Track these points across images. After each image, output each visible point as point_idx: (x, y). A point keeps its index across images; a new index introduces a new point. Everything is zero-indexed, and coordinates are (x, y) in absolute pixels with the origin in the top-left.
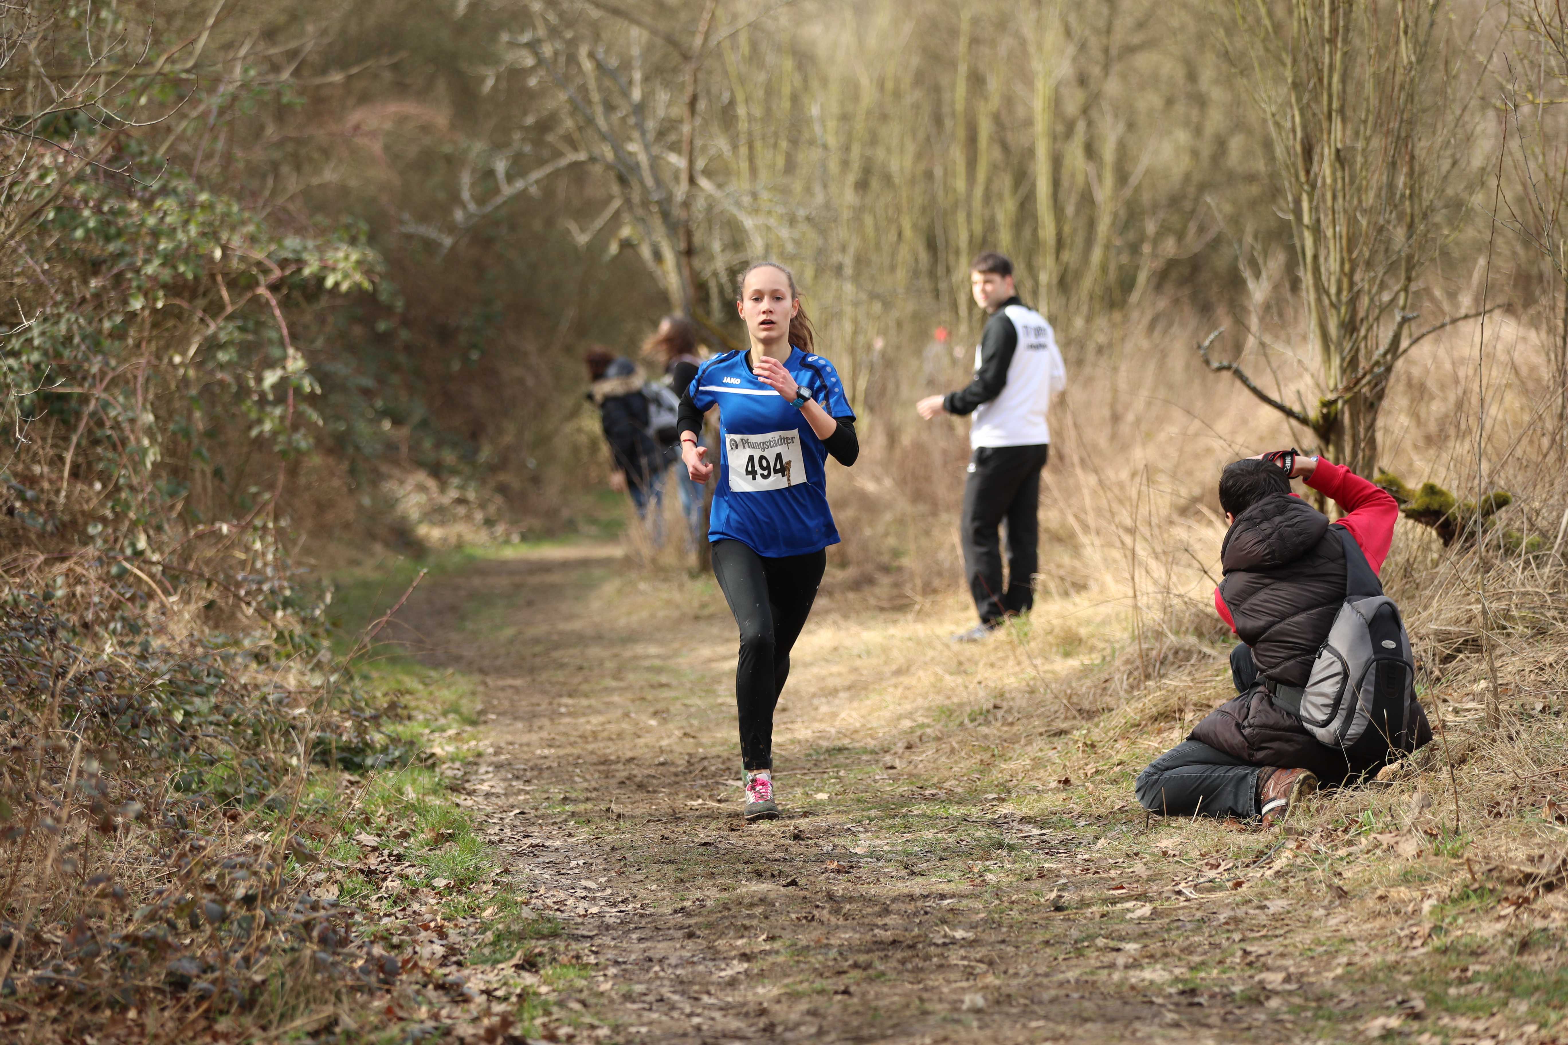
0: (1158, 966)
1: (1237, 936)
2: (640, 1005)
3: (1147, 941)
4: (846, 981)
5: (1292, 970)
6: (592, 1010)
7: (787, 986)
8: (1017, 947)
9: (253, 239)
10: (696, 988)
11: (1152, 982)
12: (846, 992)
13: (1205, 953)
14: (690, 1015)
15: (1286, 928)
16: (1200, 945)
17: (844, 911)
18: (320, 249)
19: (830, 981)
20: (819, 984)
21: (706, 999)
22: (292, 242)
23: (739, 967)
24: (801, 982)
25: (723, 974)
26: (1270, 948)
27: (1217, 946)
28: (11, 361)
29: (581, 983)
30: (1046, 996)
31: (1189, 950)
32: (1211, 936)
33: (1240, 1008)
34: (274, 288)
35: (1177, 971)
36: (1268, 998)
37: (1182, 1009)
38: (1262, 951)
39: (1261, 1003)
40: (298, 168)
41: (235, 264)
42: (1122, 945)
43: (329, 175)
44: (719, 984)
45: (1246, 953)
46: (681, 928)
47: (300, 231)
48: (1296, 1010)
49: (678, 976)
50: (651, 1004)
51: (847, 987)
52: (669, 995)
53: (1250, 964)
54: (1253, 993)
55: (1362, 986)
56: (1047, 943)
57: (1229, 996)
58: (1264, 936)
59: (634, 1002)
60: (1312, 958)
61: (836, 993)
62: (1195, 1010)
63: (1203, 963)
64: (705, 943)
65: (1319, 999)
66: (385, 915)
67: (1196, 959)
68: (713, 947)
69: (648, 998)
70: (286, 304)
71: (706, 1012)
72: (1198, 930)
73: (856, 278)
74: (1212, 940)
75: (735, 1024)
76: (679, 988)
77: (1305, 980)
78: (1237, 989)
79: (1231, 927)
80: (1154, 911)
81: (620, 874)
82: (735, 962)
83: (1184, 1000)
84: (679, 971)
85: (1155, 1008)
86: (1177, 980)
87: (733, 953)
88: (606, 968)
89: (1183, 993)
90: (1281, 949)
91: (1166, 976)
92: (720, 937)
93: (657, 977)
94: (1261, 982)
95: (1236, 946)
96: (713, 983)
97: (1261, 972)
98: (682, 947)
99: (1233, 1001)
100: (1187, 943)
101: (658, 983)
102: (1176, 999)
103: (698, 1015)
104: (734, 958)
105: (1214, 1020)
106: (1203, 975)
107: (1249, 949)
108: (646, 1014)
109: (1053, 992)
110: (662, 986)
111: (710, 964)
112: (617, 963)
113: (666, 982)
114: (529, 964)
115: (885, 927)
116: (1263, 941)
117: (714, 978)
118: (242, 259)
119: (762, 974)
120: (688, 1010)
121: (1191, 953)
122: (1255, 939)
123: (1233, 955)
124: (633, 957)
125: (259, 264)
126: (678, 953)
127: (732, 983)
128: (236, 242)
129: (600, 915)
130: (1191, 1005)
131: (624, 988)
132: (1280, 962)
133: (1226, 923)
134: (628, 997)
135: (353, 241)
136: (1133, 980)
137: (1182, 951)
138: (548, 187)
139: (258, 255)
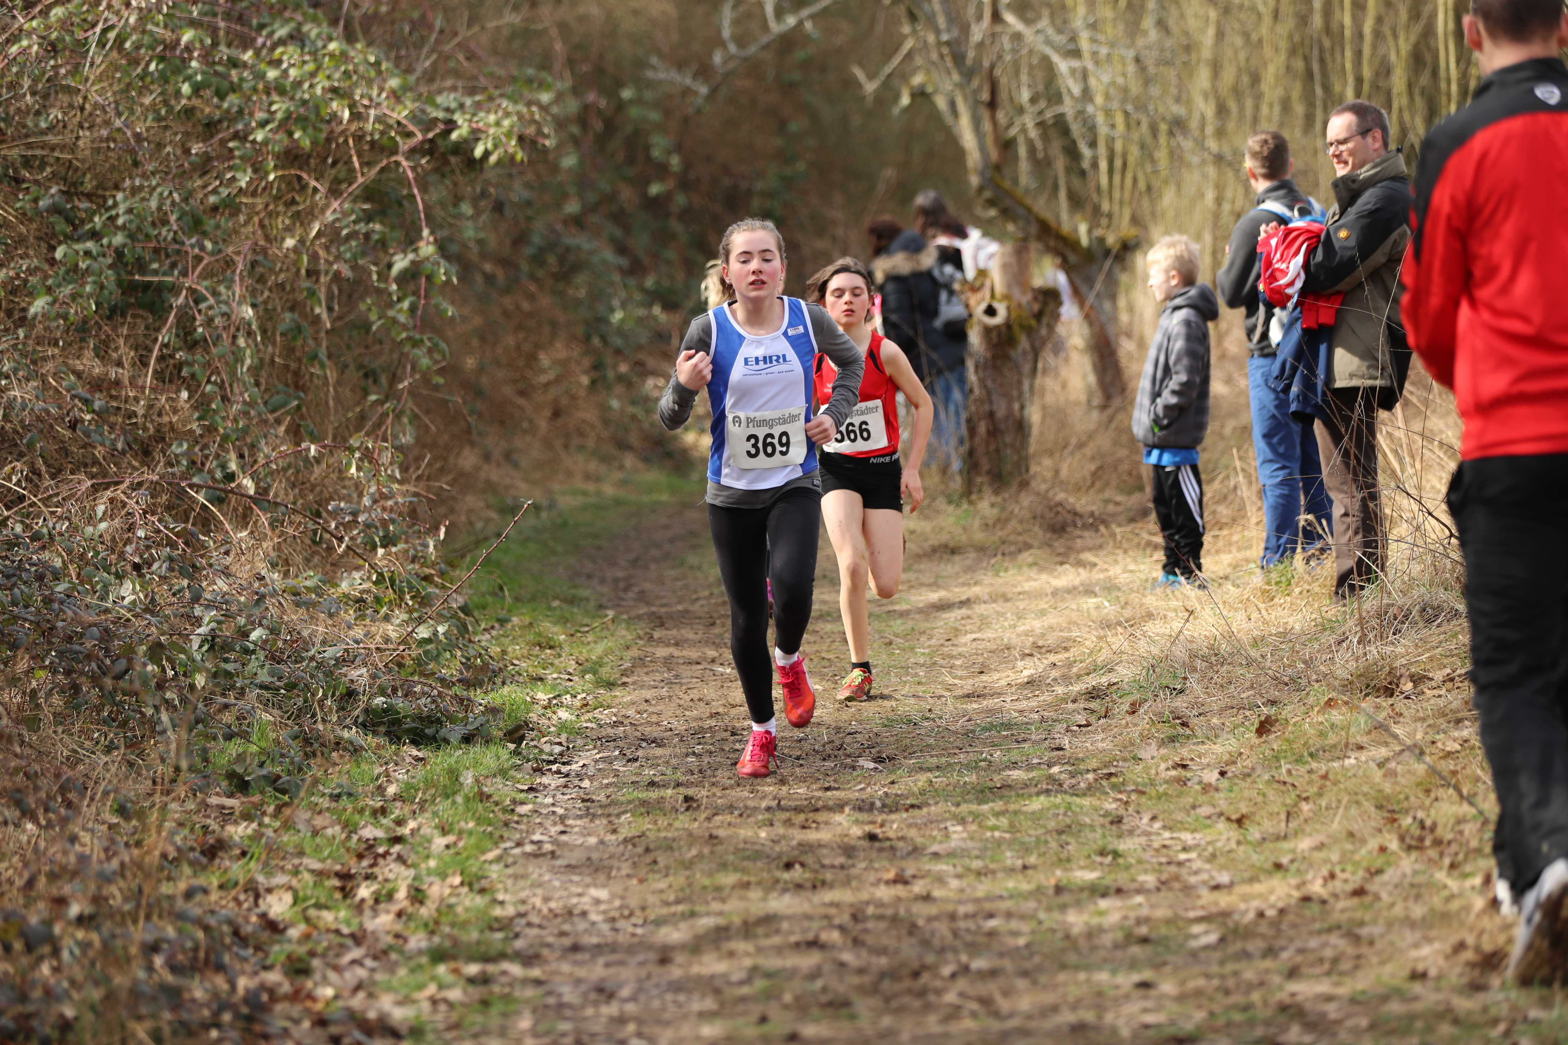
28: (90, 245)
125: (399, 125)
139: (399, 114)
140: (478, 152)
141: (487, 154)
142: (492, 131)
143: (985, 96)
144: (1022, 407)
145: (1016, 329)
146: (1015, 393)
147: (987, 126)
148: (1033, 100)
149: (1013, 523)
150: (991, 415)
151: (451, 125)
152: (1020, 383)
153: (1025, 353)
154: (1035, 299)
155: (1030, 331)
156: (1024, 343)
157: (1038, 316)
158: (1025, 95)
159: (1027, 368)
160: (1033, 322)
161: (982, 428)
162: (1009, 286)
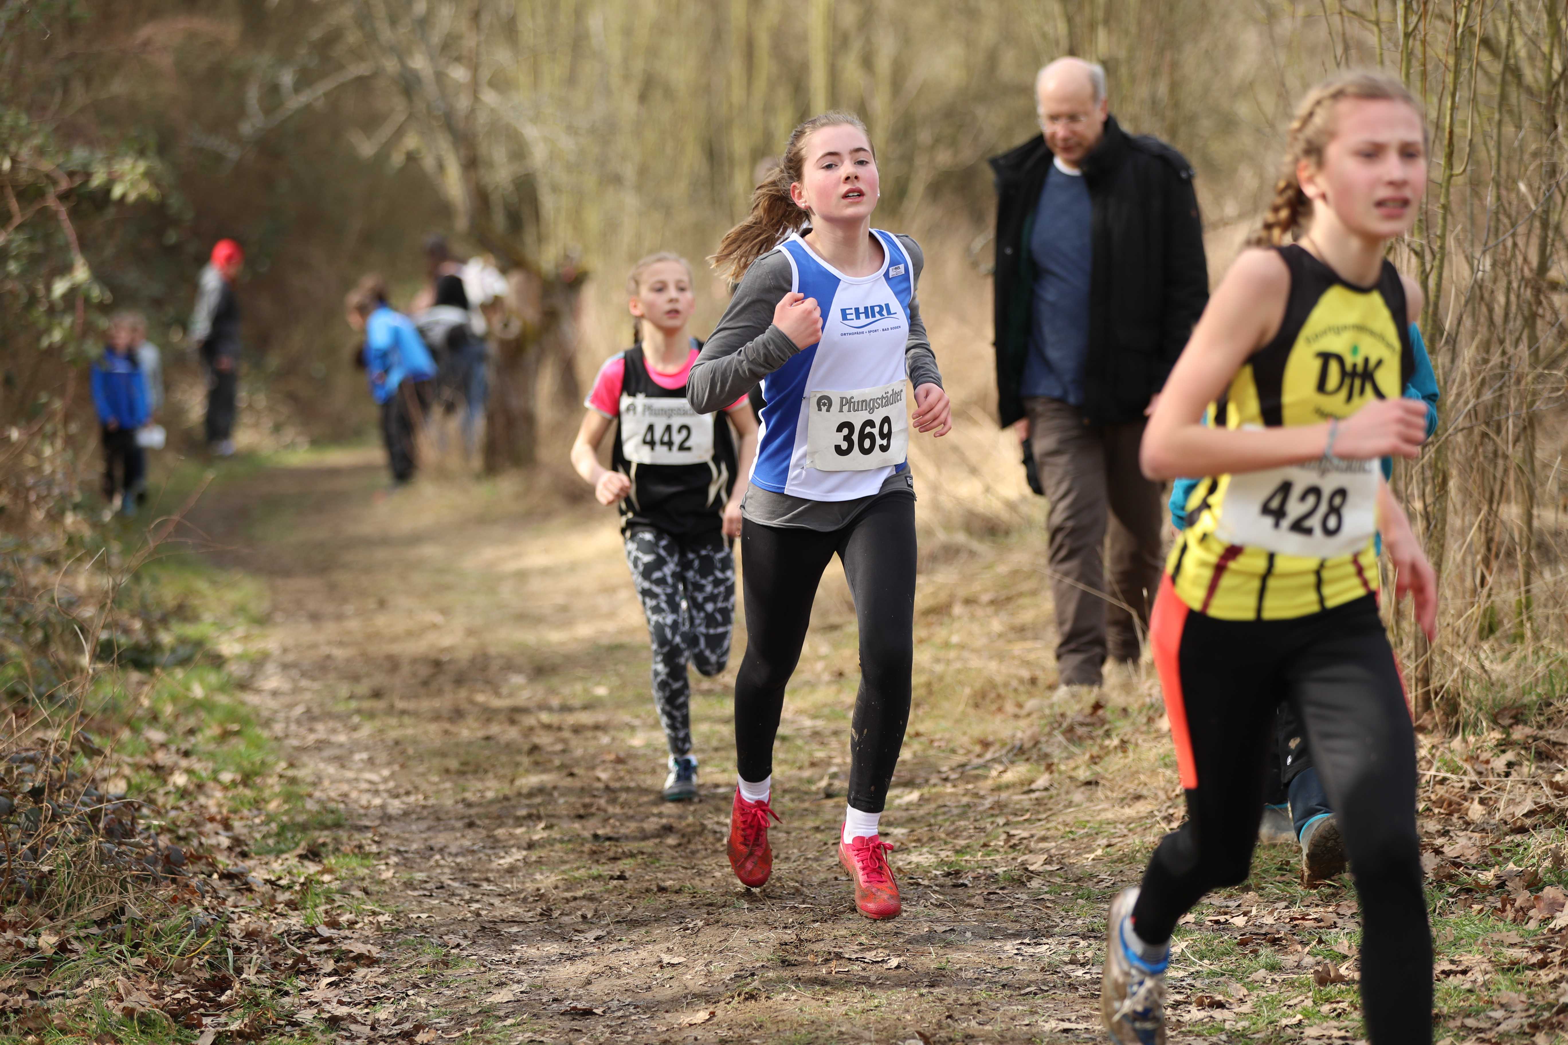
0: (925, 850)
1: (1001, 821)
2: (421, 892)
3: (915, 826)
4: (621, 867)
5: (1053, 851)
6: (374, 898)
7: (564, 872)
8: (788, 833)
9: (41, 152)
10: (476, 875)
11: (918, 865)
12: (621, 877)
13: (970, 837)
14: (468, 902)
15: (1049, 813)
16: (965, 830)
17: (621, 800)
18: (109, 160)
19: (606, 867)
20: (595, 870)
21: (485, 886)
22: (79, 154)
23: (517, 855)
24: (578, 868)
25: (502, 861)
26: (1033, 832)
27: (983, 830)
29: (362, 872)
30: (816, 879)
31: (955, 834)
32: (976, 820)
33: (1003, 888)
34: (64, 197)
35: (943, 854)
36: (1030, 879)
37: (947, 890)
38: (1025, 834)
39: (1023, 884)
40: (88, 81)
41: (23, 176)
42: (891, 830)
43: (118, 87)
44: (498, 871)
45: (1010, 836)
46: (462, 818)
47: (91, 143)
48: (1057, 890)
49: (458, 864)
50: (431, 890)
51: (622, 872)
52: (450, 882)
53: (1013, 847)
54: (1016, 873)
55: (1120, 866)
56: (817, 829)
57: (993, 878)
58: (1026, 820)
59: (415, 889)
60: (1073, 840)
61: (612, 878)
62: (960, 890)
63: (968, 846)
64: (484, 833)
65: (1078, 880)
66: (173, 808)
67: (962, 842)
68: (493, 836)
69: (428, 886)
70: (74, 214)
71: (485, 898)
72: (963, 815)
73: (639, 188)
74: (977, 824)
75: (512, 910)
76: (459, 875)
77: (1066, 861)
78: (999, 870)
79: (996, 812)
80: (921, 798)
81: (403, 766)
82: (514, 850)
83: (949, 881)
84: (459, 860)
85: (920, 888)
86: (942, 862)
87: (512, 842)
88: (387, 857)
89: (948, 874)
90: (1043, 833)
91: (933, 859)
92: (500, 826)
93: (438, 865)
94: (1023, 864)
95: (1001, 830)
96: (492, 871)
97: (1024, 854)
98: (463, 836)
99: (996, 882)
100: (952, 828)
101: (439, 871)
102: (941, 880)
103: (477, 901)
104: (513, 846)
105: (978, 900)
106: (968, 857)
107: (1013, 832)
108: (426, 900)
109: (822, 876)
110: (443, 873)
111: (490, 852)
112: (398, 852)
113: (447, 870)
114: (313, 854)
115: (660, 815)
116: (1026, 825)
117: (494, 865)
118: (31, 170)
119: (539, 862)
120: (467, 897)
121: (956, 837)
122: (1018, 823)
123: (997, 838)
124: (415, 846)
125: (48, 176)
126: (458, 843)
127: (511, 870)
128: (25, 153)
129: (383, 807)
130: (955, 886)
131: (405, 876)
132: (1042, 845)
133: (992, 808)
134: (409, 885)
135: (142, 153)
136: (900, 864)
137: (948, 834)
138: (334, 98)
139: (46, 165)
140: (116, 194)
141: (124, 195)
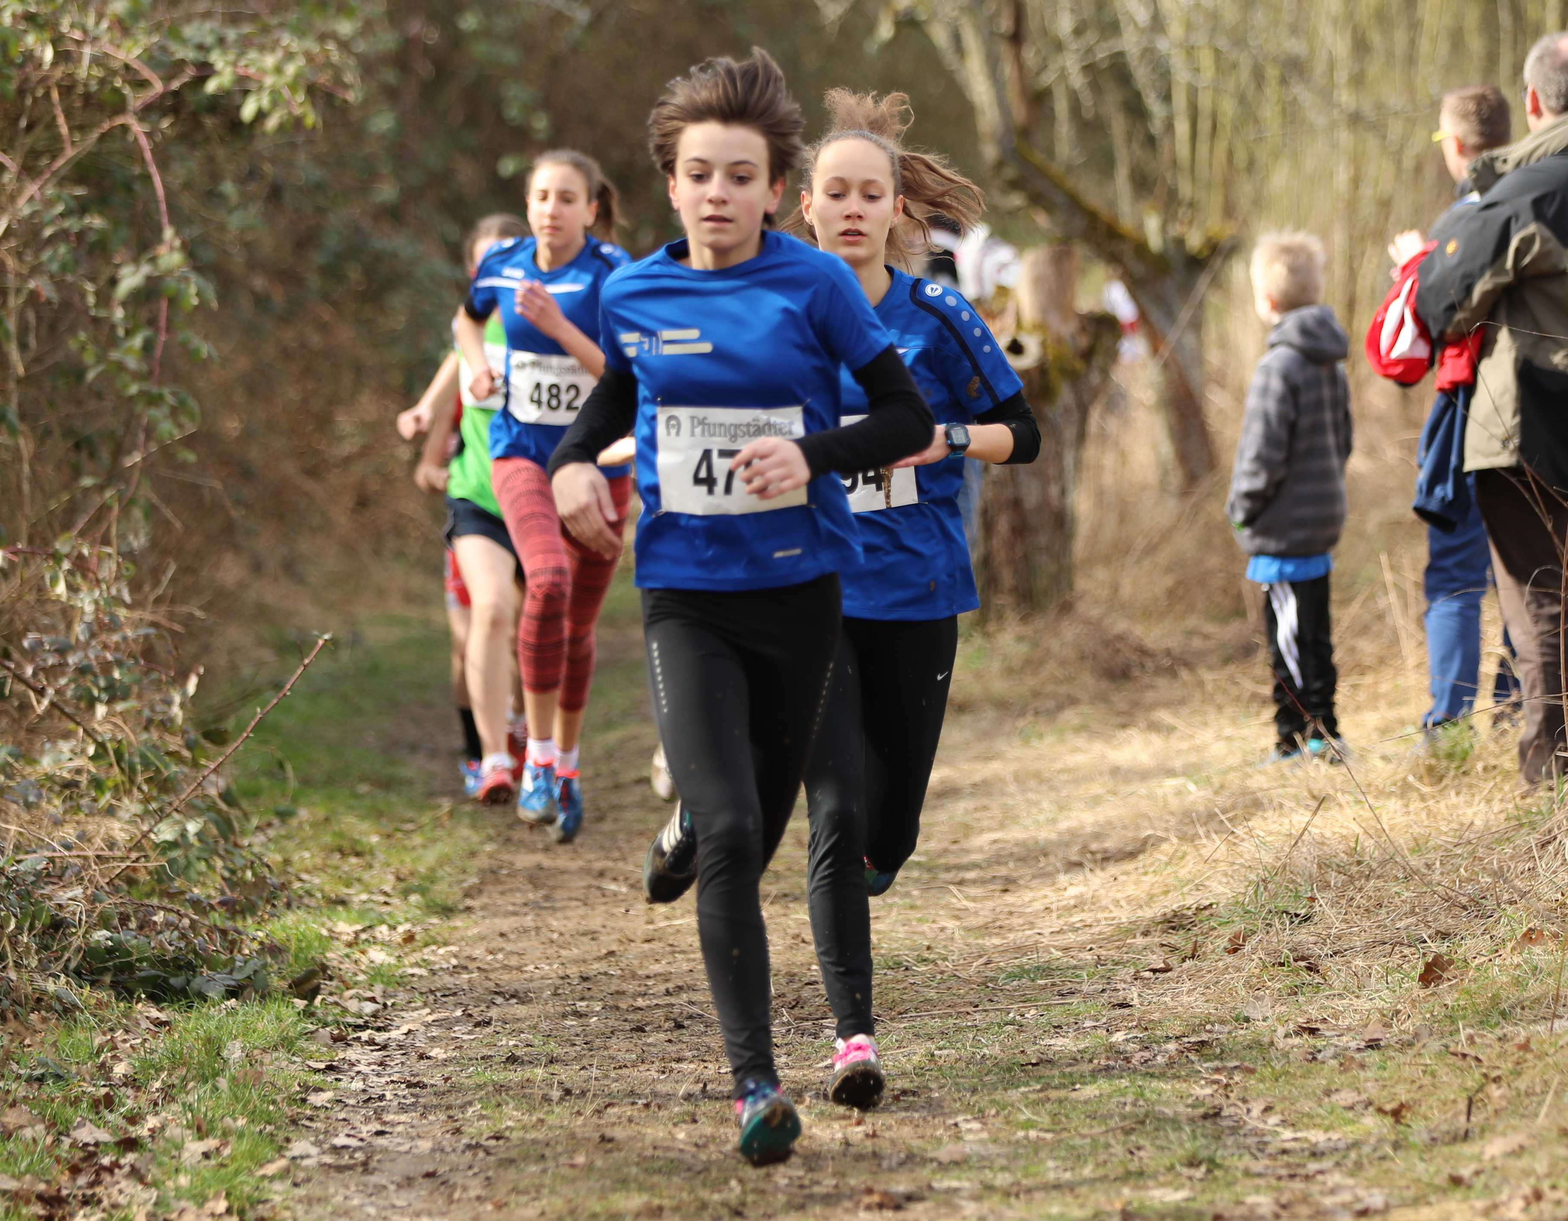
34: (150, 113)
41: (79, 76)
125: (127, 70)
139: (126, 53)
140: (248, 111)
141: (261, 116)
142: (269, 81)
143: (1005, 24)
144: (1063, 492)
145: (1054, 375)
146: (1052, 472)
147: (1008, 70)
148: (1078, 32)
149: (1051, 667)
150: (1016, 504)
151: (205, 71)
152: (1059, 456)
153: (1067, 410)
154: (1083, 329)
155: (1074, 378)
156: (1065, 395)
157: (1087, 355)
158: (1065, 24)
159: (1070, 433)
160: (1079, 365)
161: (1003, 525)
162: (1044, 311)
